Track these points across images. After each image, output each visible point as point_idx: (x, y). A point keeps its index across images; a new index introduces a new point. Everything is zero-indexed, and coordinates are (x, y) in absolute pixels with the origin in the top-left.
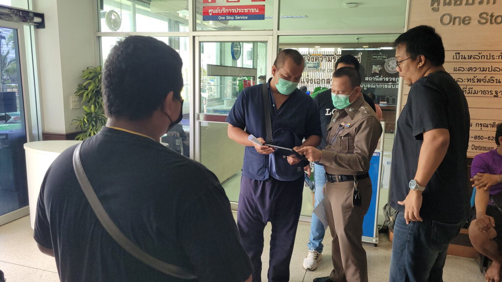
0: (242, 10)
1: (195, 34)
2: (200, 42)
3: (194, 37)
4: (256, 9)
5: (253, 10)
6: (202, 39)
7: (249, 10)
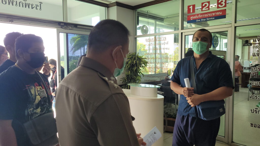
0: (211, 14)
1: (183, 31)
2: (185, 36)
3: (182, 33)
4: (220, 13)
5: (218, 13)
6: (186, 34)
7: (215, 14)
